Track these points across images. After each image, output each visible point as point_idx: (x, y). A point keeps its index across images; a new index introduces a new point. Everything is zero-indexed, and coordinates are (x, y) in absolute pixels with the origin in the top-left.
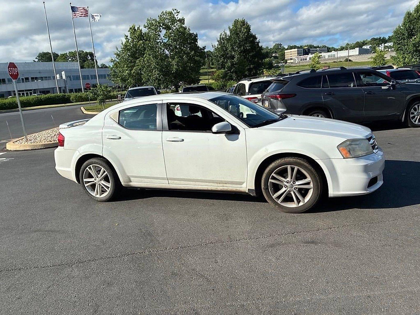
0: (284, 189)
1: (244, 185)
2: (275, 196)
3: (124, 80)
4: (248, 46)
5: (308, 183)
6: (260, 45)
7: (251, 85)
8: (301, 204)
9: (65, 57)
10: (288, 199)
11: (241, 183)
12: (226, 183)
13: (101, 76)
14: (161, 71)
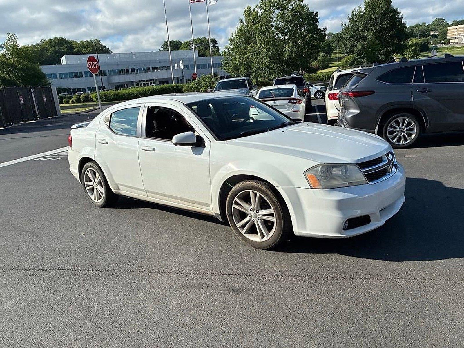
0: (248, 218)
1: (211, 207)
2: (238, 225)
3: (236, 69)
4: (386, 24)
5: (272, 215)
6: (403, 21)
7: (340, 77)
8: (265, 239)
9: (188, 45)
10: (253, 230)
11: (208, 205)
12: (195, 202)
13: (216, 65)
14: (272, 58)
